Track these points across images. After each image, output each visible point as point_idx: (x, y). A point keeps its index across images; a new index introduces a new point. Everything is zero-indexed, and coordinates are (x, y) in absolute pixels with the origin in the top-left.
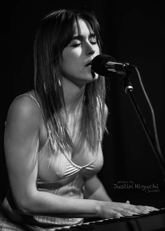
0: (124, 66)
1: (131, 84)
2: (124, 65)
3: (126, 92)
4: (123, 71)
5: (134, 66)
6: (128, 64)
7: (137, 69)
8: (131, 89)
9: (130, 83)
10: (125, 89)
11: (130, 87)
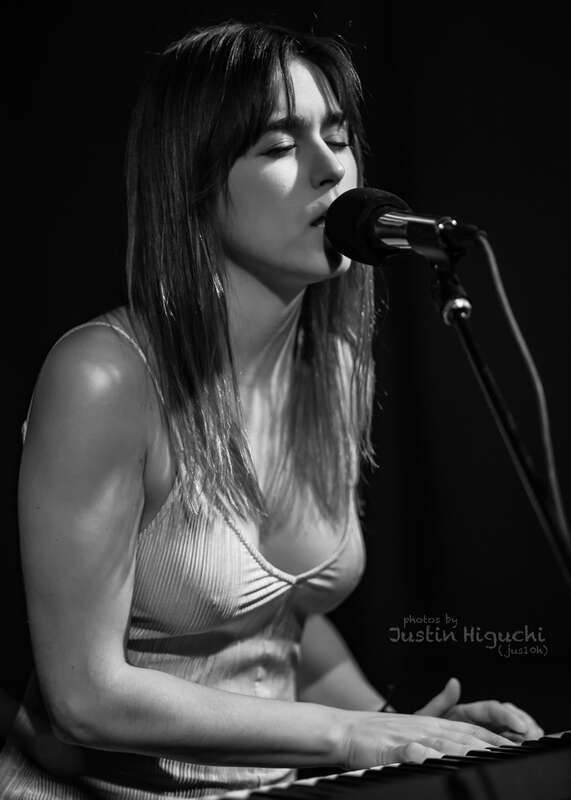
0: (441, 230)
1: (464, 293)
2: (441, 226)
3: (446, 321)
4: (437, 246)
5: (475, 227)
6: (454, 222)
7: (485, 242)
8: (464, 309)
9: (461, 289)
10: (442, 309)
11: (460, 303)
